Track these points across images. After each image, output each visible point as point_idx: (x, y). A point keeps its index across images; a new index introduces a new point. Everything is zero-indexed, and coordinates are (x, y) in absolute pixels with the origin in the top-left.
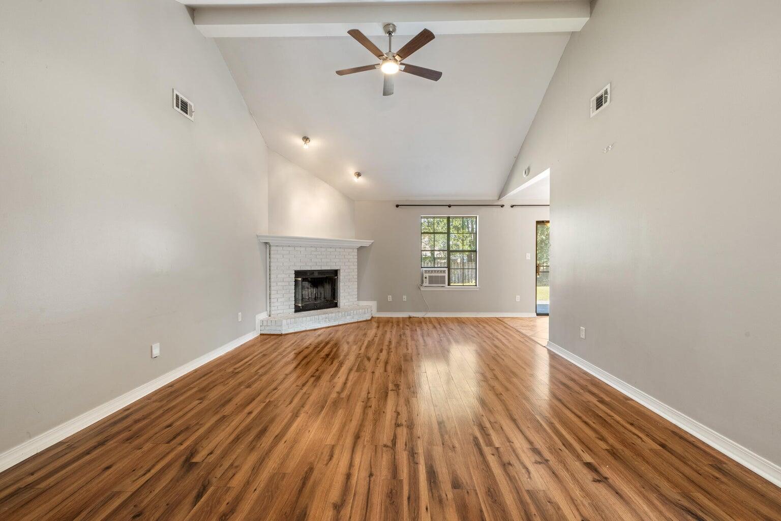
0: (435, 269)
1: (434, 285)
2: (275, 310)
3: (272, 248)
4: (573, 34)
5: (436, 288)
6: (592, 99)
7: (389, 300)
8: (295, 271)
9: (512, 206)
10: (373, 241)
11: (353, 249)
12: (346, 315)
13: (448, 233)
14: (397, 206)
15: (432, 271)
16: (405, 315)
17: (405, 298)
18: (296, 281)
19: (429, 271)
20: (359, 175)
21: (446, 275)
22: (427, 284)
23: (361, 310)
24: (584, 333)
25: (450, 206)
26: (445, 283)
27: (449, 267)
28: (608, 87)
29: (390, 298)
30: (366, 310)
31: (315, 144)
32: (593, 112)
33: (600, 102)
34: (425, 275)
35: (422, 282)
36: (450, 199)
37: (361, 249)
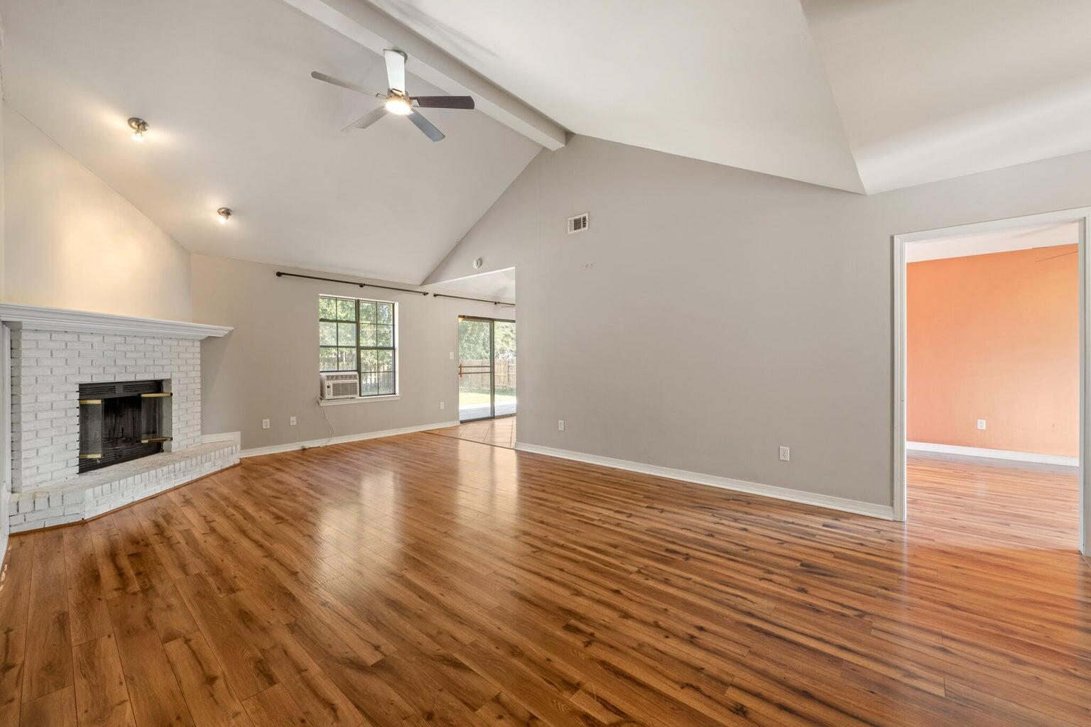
0: (338, 374)
1: (341, 397)
2: (31, 476)
3: (25, 336)
4: (544, 149)
5: (344, 401)
6: (570, 219)
7: (264, 427)
8: (80, 385)
9: (435, 295)
10: (231, 328)
11: (193, 341)
12: (203, 461)
13: (357, 322)
14: (279, 274)
15: (337, 377)
16: (295, 447)
17: (293, 421)
18: (83, 408)
19: (332, 377)
20: (227, 213)
21: (357, 381)
22: (331, 396)
23: (226, 450)
24: (563, 426)
25: (361, 286)
26: (356, 393)
27: (359, 370)
28: (586, 215)
29: (266, 423)
30: (234, 448)
31: (154, 137)
32: (570, 230)
33: (578, 224)
34: (327, 383)
35: (322, 394)
36: (362, 275)
37: (207, 342)
